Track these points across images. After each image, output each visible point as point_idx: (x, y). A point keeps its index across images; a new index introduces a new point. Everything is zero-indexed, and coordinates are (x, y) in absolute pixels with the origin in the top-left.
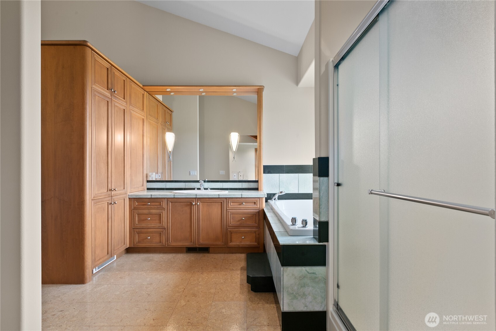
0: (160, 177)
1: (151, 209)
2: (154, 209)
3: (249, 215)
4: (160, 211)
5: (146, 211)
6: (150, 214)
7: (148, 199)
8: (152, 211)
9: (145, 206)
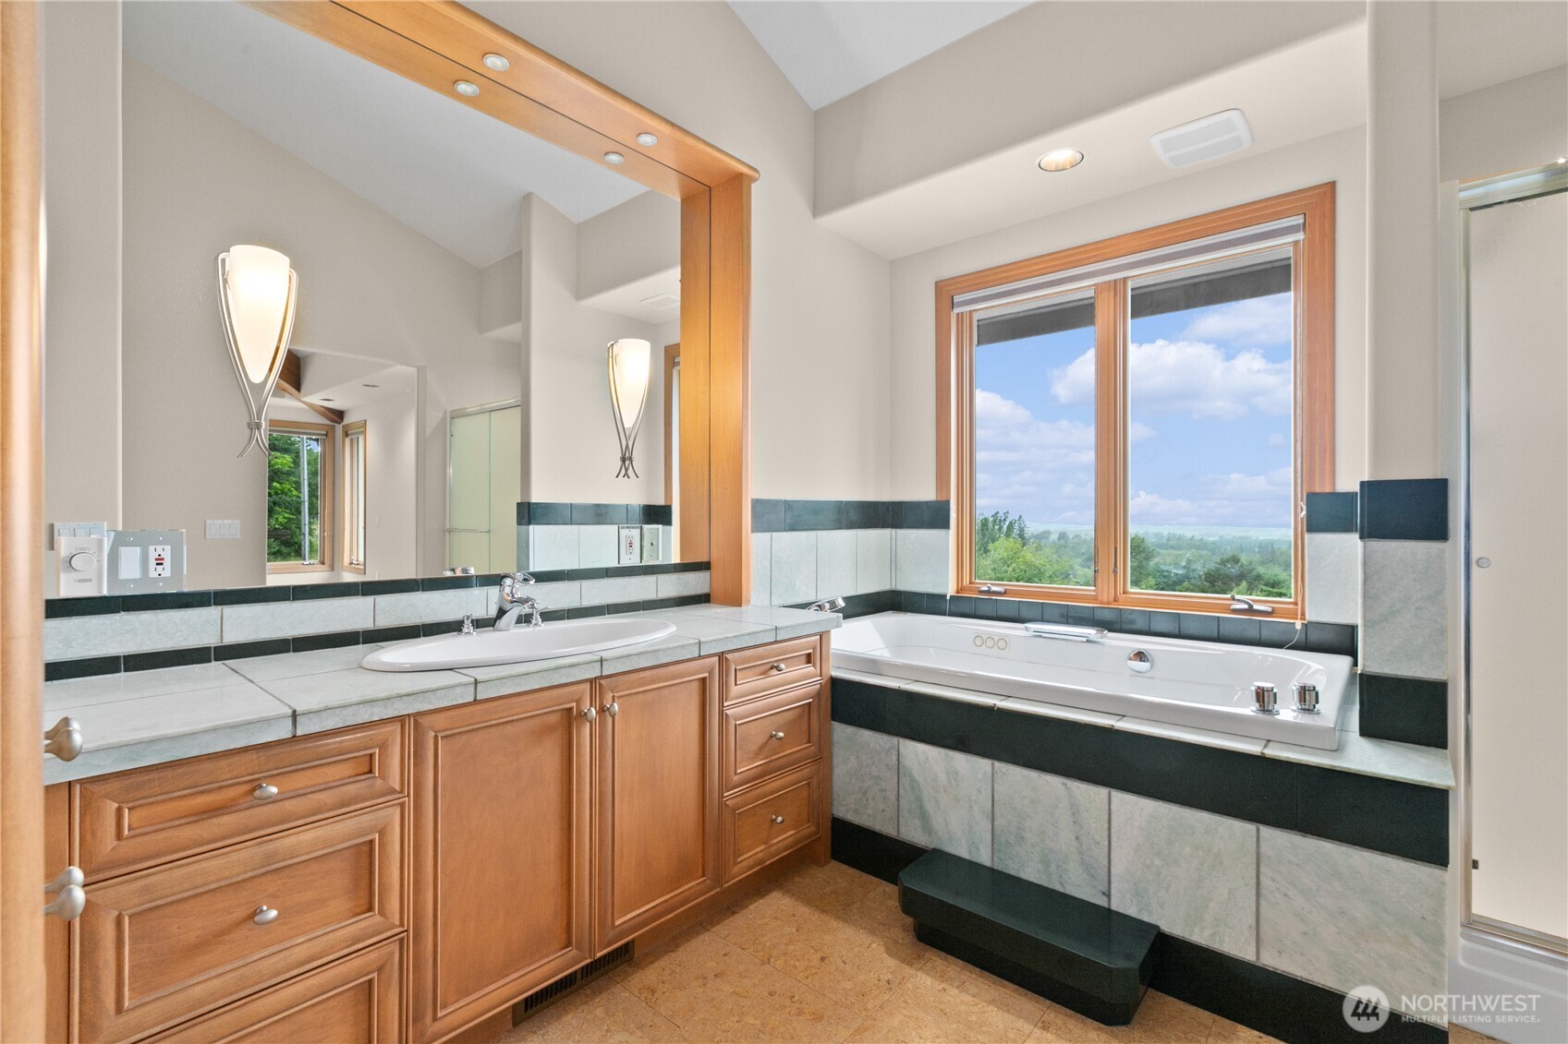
0: (166, 571)
1: (288, 824)
2: (313, 817)
3: (790, 715)
4: (367, 820)
5: (234, 857)
6: (275, 869)
7: (253, 756)
8: (289, 841)
9: (225, 819)
